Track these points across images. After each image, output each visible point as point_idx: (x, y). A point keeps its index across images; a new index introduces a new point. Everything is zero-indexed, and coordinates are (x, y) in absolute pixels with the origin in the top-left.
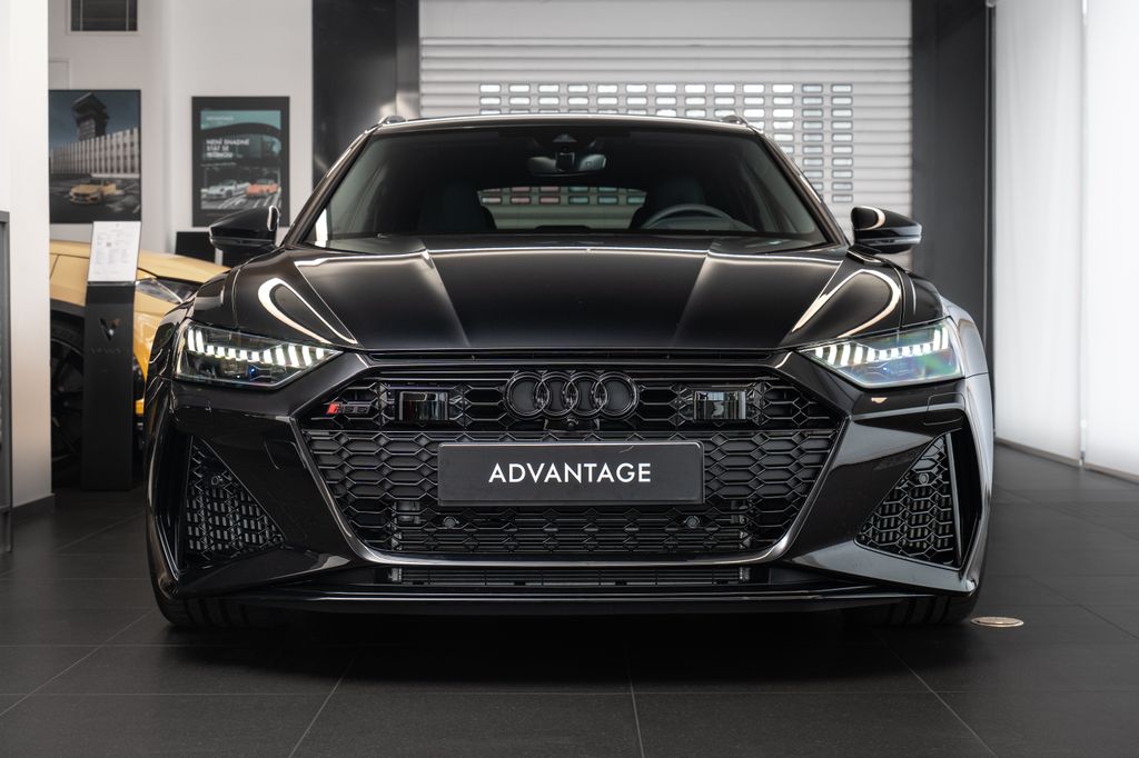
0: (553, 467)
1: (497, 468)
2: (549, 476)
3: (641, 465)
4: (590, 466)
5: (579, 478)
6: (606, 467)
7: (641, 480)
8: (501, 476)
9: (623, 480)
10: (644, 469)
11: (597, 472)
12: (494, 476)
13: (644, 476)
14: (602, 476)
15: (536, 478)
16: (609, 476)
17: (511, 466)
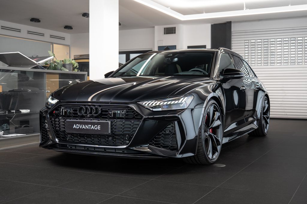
0: (84, 126)
1: (75, 125)
2: (83, 127)
3: (99, 126)
4: (90, 126)
5: (88, 128)
6: (93, 126)
7: (99, 129)
8: (75, 127)
9: (95, 129)
10: (99, 127)
11: (91, 127)
12: (74, 127)
13: (99, 128)
14: (92, 128)
15: (81, 128)
16: (93, 128)
17: (77, 125)
